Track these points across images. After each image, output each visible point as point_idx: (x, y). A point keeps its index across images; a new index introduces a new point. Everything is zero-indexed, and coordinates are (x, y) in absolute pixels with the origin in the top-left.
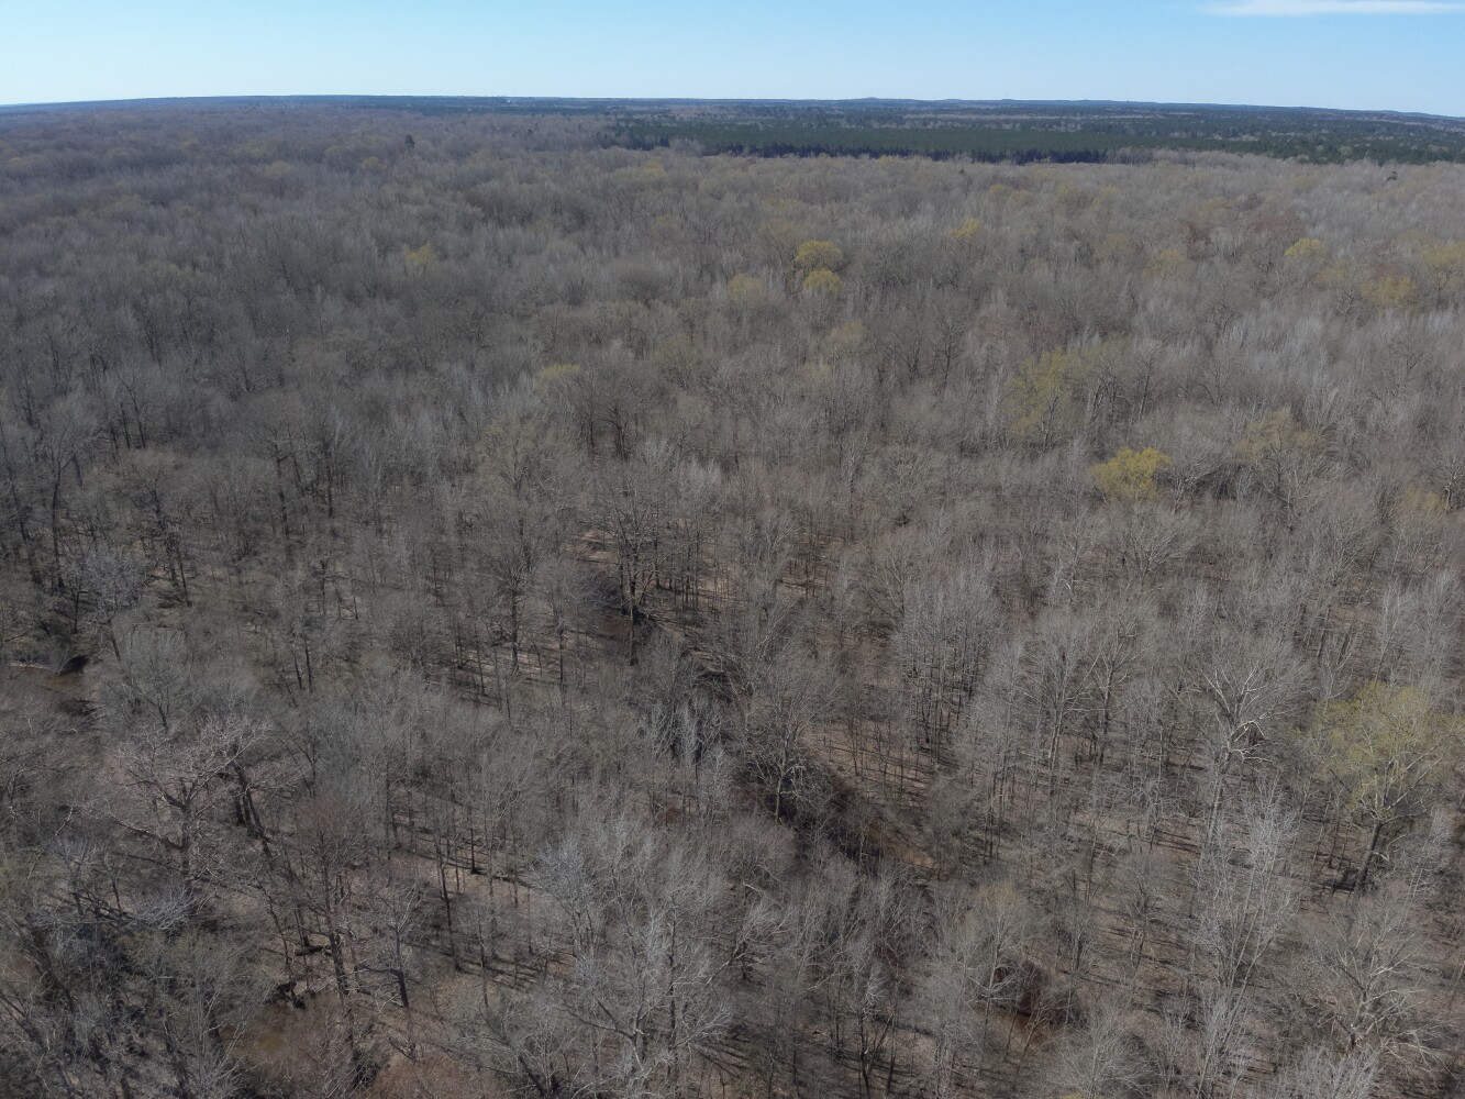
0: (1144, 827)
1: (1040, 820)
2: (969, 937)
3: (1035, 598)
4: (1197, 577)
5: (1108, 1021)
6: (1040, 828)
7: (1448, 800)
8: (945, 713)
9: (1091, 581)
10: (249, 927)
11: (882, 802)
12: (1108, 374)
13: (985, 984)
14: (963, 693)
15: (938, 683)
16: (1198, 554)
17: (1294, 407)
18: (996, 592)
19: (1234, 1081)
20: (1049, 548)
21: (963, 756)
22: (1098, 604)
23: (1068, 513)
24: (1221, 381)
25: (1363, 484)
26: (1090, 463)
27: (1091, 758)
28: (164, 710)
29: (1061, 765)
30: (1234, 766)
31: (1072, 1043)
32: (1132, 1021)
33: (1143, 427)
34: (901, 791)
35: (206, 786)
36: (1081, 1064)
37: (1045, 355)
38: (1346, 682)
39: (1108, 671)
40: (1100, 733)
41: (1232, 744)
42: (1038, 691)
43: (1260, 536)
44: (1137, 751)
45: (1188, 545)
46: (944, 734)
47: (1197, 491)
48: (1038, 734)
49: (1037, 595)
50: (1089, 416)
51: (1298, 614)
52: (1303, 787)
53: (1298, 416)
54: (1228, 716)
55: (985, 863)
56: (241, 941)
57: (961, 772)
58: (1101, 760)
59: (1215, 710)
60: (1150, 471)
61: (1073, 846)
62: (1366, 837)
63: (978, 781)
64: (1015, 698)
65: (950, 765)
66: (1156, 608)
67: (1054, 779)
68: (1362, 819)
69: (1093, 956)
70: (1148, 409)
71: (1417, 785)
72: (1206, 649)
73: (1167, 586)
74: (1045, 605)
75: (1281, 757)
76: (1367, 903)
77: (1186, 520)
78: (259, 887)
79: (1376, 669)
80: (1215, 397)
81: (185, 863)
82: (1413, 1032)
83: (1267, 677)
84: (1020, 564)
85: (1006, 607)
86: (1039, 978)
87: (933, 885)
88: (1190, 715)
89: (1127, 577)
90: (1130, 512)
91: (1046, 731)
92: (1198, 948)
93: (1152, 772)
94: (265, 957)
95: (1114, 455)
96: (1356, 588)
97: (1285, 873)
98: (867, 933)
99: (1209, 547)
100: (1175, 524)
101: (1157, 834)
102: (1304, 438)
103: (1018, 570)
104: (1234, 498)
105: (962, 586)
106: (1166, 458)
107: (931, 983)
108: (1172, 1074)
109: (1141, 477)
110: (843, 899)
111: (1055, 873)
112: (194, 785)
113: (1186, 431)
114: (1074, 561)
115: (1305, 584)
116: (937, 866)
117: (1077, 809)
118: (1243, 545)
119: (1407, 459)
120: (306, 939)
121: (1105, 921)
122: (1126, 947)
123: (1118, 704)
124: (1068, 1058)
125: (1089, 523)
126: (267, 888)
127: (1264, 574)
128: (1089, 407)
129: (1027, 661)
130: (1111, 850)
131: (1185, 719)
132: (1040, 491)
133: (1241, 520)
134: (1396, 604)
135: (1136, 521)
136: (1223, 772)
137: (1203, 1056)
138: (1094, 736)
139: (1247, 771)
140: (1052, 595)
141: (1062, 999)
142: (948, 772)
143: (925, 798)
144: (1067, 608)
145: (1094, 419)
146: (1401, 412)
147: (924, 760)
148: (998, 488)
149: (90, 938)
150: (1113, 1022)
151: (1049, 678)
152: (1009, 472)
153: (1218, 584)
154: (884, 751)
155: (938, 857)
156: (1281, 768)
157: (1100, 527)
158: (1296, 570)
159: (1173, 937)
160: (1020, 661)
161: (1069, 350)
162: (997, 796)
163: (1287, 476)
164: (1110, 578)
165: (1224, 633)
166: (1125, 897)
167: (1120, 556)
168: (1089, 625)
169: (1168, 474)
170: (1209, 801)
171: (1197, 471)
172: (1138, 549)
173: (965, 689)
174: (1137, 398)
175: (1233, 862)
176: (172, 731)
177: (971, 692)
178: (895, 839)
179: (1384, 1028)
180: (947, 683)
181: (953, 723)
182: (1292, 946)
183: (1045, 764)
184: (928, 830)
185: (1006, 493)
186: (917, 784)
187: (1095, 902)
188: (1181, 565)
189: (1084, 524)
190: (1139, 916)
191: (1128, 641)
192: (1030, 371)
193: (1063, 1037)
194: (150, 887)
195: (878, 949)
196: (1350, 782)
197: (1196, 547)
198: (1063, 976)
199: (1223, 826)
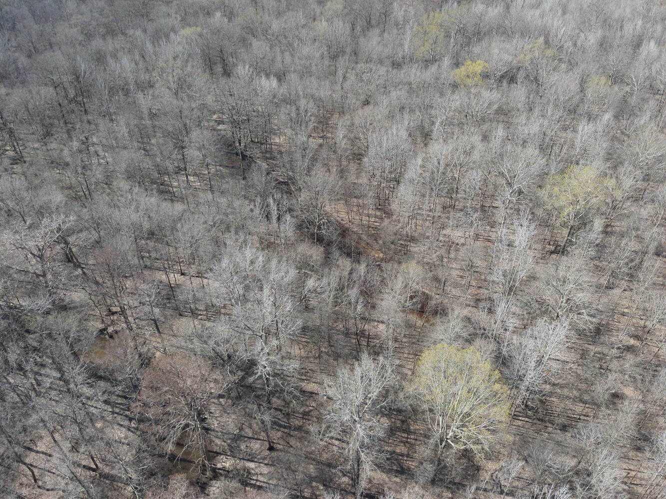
0: (472, 234)
1: (428, 234)
2: (399, 284)
3: (427, 136)
4: (498, 122)
5: (456, 312)
6: (428, 238)
7: (602, 214)
8: (387, 192)
9: (452, 127)
10: (82, 306)
11: (361, 232)
12: (461, 23)
13: (406, 302)
14: (395, 183)
15: (384, 179)
16: (500, 111)
17: (545, 37)
18: (410, 135)
19: (508, 333)
20: (433, 112)
21: (395, 210)
22: (455, 137)
23: (442, 95)
24: (513, 25)
25: (574, 74)
26: (452, 69)
27: (450, 206)
28: (22, 213)
29: (437, 211)
30: (511, 205)
31: (442, 322)
32: (466, 312)
33: (476, 49)
34: (369, 227)
35: (49, 247)
36: (445, 330)
37: (432, 14)
38: (561, 166)
39: (458, 168)
40: (454, 196)
41: (510, 196)
42: (428, 179)
43: (527, 101)
44: (470, 201)
45: (495, 107)
46: (387, 201)
47: (500, 81)
48: (427, 198)
49: (428, 135)
50: (452, 45)
51: (542, 136)
52: (540, 212)
53: (547, 42)
54: (509, 184)
55: (405, 254)
56: (80, 312)
57: (394, 217)
58: (454, 207)
59: (504, 182)
60: (480, 71)
61: (442, 244)
62: (565, 232)
63: (402, 220)
64: (418, 183)
65: (389, 214)
66: (480, 138)
67: (434, 217)
68: (564, 225)
69: (450, 288)
70: (479, 40)
71: (589, 209)
72: (501, 155)
73: (485, 127)
74: (431, 139)
75: (531, 200)
76: (565, 258)
77: (495, 95)
78: (83, 289)
79: (574, 159)
80: (510, 33)
81: (46, 282)
82: (584, 311)
83: (528, 166)
84: (420, 121)
85: (414, 142)
86: (427, 297)
87: (383, 265)
88: (493, 185)
89: (467, 124)
90: (469, 93)
91: (431, 196)
92: (493, 282)
93: (476, 210)
94: (92, 318)
95: (463, 65)
96: (567, 123)
97: (530, 248)
98: (357, 286)
99: (504, 107)
100: (490, 96)
101: (477, 237)
102: (549, 53)
103: (419, 123)
104: (516, 83)
105: (395, 133)
106: (487, 65)
107: (384, 303)
108: (482, 331)
109: (475, 74)
110: (346, 273)
111: (434, 256)
112: (43, 247)
113: (496, 51)
114: (444, 117)
115: (546, 123)
116: (384, 257)
117: (443, 228)
118: (519, 105)
119: (594, 61)
120: (109, 309)
121: (455, 273)
122: (464, 283)
123: (462, 182)
124: (440, 328)
125: (451, 99)
126: (87, 289)
127: (528, 119)
128: (452, 40)
129: (423, 166)
130: (457, 244)
131: (491, 187)
132: (430, 84)
133: (519, 93)
134: (585, 129)
135: (472, 97)
136: (506, 208)
137: (495, 323)
138: (451, 197)
139: (516, 207)
140: (435, 135)
141: (437, 305)
142: (389, 218)
143: (379, 229)
144: (441, 140)
145: (454, 46)
146: (592, 39)
147: (378, 213)
148: (410, 84)
149: (8, 319)
150: (458, 312)
151: (433, 173)
152: (416, 75)
153: (508, 125)
154: (361, 211)
155: (385, 253)
156: (531, 205)
157: (456, 100)
158: (542, 116)
159: (483, 277)
160: (420, 166)
161: (443, 11)
162: (410, 226)
163: (540, 71)
164: (460, 125)
165: (509, 147)
166: (463, 263)
167: (465, 114)
168: (450, 147)
169: (487, 73)
170: (500, 221)
171: (500, 71)
172: (473, 110)
173: (396, 181)
174: (474, 35)
175: (509, 245)
176: (28, 223)
177: (398, 182)
178: (367, 247)
179: (571, 309)
180: (388, 179)
181: (391, 196)
182: (532, 278)
183: (430, 211)
184: (381, 242)
185: (414, 86)
186: (375, 224)
187: (451, 266)
188: (492, 116)
189: (449, 99)
190: (469, 270)
191: (468, 153)
192: (425, 22)
193: (438, 320)
194: (31, 293)
195: (361, 291)
196: (560, 210)
197: (499, 107)
198: (437, 296)
199: (505, 231)
